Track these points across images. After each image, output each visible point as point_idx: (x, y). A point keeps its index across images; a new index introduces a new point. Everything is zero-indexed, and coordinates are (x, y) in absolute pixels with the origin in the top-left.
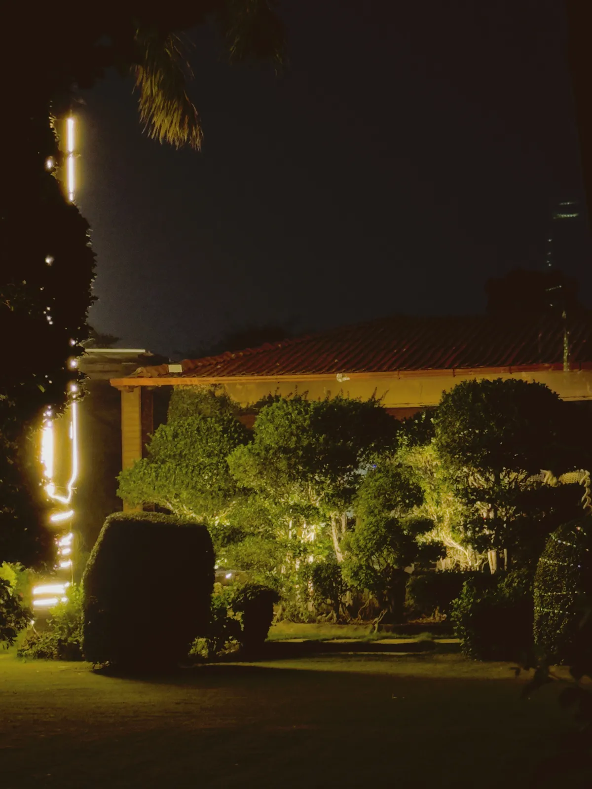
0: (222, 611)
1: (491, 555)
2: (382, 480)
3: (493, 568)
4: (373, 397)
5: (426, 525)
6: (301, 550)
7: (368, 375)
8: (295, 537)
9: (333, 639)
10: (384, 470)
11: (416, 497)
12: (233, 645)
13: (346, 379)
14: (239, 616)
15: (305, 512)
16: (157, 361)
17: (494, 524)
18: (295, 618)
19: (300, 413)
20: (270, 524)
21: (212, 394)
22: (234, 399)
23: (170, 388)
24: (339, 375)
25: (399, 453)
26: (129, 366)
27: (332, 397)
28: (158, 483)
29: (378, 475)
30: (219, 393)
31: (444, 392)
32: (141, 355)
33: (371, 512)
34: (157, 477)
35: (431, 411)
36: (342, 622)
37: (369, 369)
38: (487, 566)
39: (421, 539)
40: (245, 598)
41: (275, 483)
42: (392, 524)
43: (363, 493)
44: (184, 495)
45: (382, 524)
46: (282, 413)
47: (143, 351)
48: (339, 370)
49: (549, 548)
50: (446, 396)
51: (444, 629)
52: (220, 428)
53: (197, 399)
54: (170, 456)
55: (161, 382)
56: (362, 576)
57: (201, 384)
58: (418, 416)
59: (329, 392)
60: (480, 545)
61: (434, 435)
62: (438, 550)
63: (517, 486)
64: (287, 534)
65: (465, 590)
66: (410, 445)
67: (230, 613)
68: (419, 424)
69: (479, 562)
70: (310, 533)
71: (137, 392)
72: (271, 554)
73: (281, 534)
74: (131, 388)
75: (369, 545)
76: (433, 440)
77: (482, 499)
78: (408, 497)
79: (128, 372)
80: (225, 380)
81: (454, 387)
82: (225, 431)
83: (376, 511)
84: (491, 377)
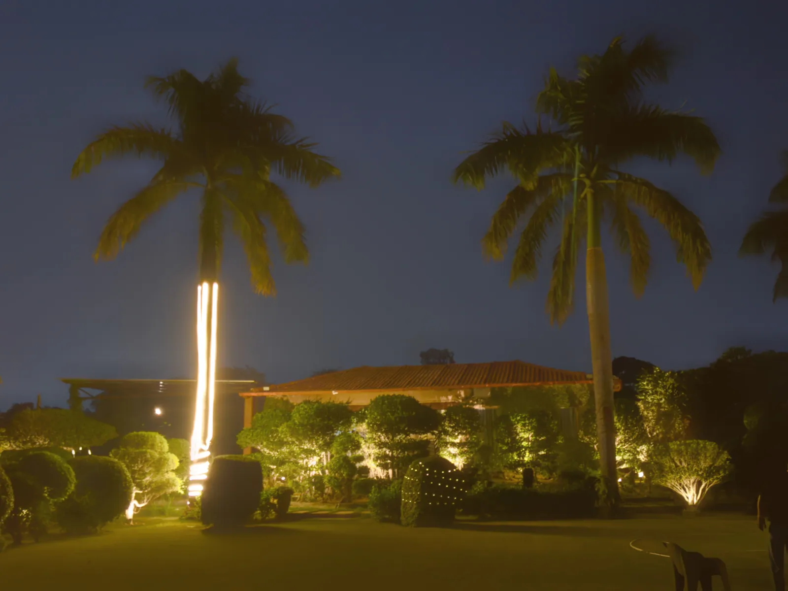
0: (267, 500)
1: (390, 471)
2: (343, 439)
3: (391, 476)
4: (349, 400)
5: (361, 459)
6: (307, 469)
7: (345, 391)
8: (307, 463)
9: (318, 511)
10: (344, 434)
11: (358, 446)
12: (273, 514)
13: (336, 393)
14: (275, 501)
15: (309, 453)
16: (259, 386)
17: (392, 458)
18: (304, 500)
19: (310, 409)
20: (295, 457)
21: (282, 399)
22: (291, 401)
23: (265, 397)
24: (333, 392)
25: (352, 426)
26: (247, 388)
27: (331, 401)
28: (253, 439)
29: (342, 436)
30: (285, 399)
31: (371, 400)
32: (252, 383)
33: (337, 453)
34: (252, 435)
35: (366, 407)
36: (325, 502)
37: (346, 389)
38: (389, 476)
39: (358, 465)
40: (278, 493)
41: (298, 440)
42: (346, 459)
43: (335, 445)
44: (265, 443)
45: (341, 458)
46: (302, 409)
47: (253, 381)
48: (334, 389)
49: (408, 472)
50: (372, 402)
51: (365, 506)
52: (281, 414)
53: (276, 401)
54: (259, 426)
55: (260, 394)
56: (332, 482)
57: (278, 395)
58: (361, 410)
59: (330, 399)
60: (385, 467)
61: (367, 418)
62: (366, 470)
63: (401, 441)
64: (303, 462)
65: (373, 490)
66: (357, 423)
67: (271, 501)
68: (361, 414)
69: (385, 474)
70: (313, 461)
71: (251, 400)
72: (294, 471)
73: (301, 461)
74: (248, 397)
75: (336, 468)
76: (367, 421)
77: (386, 447)
78: (354, 446)
79: (248, 390)
80: (286, 393)
81: (375, 398)
82: (283, 415)
83: (340, 452)
84: (391, 394)
